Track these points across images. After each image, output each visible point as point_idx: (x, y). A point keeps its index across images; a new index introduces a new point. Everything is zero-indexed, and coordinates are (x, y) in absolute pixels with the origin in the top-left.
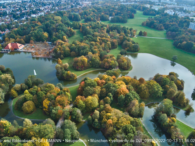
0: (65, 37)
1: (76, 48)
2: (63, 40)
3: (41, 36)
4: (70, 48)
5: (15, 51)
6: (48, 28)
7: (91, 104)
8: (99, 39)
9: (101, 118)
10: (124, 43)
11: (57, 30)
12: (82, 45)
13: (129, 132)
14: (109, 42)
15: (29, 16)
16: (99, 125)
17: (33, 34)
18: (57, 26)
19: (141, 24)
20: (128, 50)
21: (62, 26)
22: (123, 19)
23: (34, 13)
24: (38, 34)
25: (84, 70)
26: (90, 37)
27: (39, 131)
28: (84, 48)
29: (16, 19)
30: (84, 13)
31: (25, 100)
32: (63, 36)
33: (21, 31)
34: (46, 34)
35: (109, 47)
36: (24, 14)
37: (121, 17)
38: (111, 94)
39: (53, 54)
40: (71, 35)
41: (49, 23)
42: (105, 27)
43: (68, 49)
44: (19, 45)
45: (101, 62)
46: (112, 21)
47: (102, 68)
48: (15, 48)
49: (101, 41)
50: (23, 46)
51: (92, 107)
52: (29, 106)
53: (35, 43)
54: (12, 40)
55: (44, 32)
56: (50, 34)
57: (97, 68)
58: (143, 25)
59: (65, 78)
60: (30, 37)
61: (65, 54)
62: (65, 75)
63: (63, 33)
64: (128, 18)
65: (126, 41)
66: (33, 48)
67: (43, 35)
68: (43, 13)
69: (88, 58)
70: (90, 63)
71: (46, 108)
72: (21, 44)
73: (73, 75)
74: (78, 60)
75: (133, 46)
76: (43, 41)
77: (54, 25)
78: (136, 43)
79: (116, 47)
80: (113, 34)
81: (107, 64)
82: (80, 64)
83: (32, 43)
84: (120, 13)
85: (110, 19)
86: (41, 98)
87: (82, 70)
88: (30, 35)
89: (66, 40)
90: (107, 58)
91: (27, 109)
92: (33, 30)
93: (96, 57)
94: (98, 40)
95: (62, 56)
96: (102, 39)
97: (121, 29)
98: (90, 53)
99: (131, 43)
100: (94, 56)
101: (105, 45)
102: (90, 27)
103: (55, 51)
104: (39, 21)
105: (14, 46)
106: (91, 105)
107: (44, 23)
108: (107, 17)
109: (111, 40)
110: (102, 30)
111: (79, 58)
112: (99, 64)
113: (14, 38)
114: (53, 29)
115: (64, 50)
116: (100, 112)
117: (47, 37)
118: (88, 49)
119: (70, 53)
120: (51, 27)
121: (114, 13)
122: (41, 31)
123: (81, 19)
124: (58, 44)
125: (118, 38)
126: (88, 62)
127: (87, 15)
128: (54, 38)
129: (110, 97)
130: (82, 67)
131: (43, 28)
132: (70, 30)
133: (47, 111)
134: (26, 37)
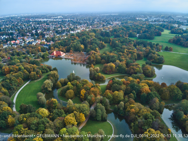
0: (97, 49)
1: (106, 57)
2: (95, 50)
3: (78, 47)
4: (101, 57)
5: (58, 57)
6: (85, 42)
7: (117, 96)
8: (127, 51)
9: (125, 108)
10: (150, 55)
11: (91, 43)
12: (111, 55)
13: (148, 118)
14: (135, 54)
15: (68, 32)
16: (124, 113)
17: (73, 45)
18: (92, 40)
19: (168, 41)
20: (153, 62)
21: (95, 40)
22: (150, 36)
23: (73, 30)
24: (77, 46)
25: (111, 74)
26: (119, 49)
27: (79, 108)
28: (113, 57)
29: (58, 34)
30: (114, 31)
31: (68, 89)
32: (96, 47)
33: (63, 43)
34: (82, 46)
35: (135, 58)
36: (64, 31)
37: (148, 34)
38: (134, 91)
39: (88, 61)
40: (102, 47)
41: (86, 38)
42: (132, 42)
43: (99, 57)
44: (62, 53)
45: (127, 68)
46: (140, 37)
47: (127, 74)
48: (58, 55)
49: (128, 52)
50: (64, 54)
51: (118, 100)
52: (70, 93)
53: (74, 53)
54: (57, 49)
55: (81, 44)
56: (86, 47)
57: (123, 73)
58: (170, 41)
59: (96, 78)
60: (70, 48)
61: (96, 61)
62: (96, 76)
63: (96, 45)
64: (156, 35)
65: (152, 54)
66: (72, 56)
67: (80, 47)
68: (79, 31)
69: (116, 64)
70: (117, 69)
71: (82, 96)
72: (63, 53)
73: (102, 76)
74: (108, 65)
75: (158, 58)
76: (80, 51)
77: (89, 39)
78: (161, 56)
79: (142, 59)
80: (140, 48)
81: (132, 71)
82: (108, 69)
83: (71, 52)
84: (148, 31)
85: (137, 36)
86: (79, 88)
87: (110, 74)
88: (70, 46)
89: (98, 51)
90: (133, 66)
91: (69, 95)
92: (73, 43)
93: (123, 64)
94: (125, 52)
95: (94, 62)
96: (129, 51)
97: (147, 44)
98: (118, 61)
99: (156, 56)
100: (121, 63)
101: (132, 56)
102: (118, 41)
103: (89, 59)
104: (77, 36)
105: (58, 53)
106: (117, 98)
107: (82, 38)
108: (135, 34)
109: (138, 52)
110: (130, 45)
111: (109, 64)
112: (125, 70)
113: (58, 48)
114: (89, 42)
115: (96, 58)
116: (125, 103)
117: (83, 48)
118: (116, 58)
119: (101, 60)
120: (87, 41)
121: (141, 31)
122: (79, 44)
123: (111, 36)
124: (91, 53)
125: (144, 51)
126: (115, 68)
127: (116, 33)
128: (89, 49)
129: (134, 94)
130: (110, 71)
131: (81, 41)
132: (102, 44)
133: (83, 98)
134: (67, 48)
